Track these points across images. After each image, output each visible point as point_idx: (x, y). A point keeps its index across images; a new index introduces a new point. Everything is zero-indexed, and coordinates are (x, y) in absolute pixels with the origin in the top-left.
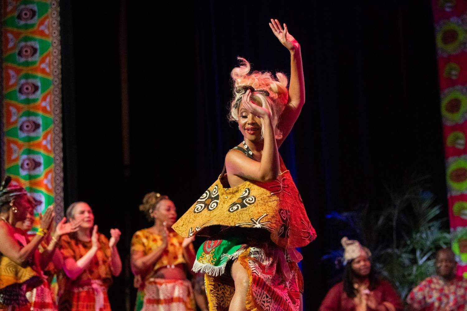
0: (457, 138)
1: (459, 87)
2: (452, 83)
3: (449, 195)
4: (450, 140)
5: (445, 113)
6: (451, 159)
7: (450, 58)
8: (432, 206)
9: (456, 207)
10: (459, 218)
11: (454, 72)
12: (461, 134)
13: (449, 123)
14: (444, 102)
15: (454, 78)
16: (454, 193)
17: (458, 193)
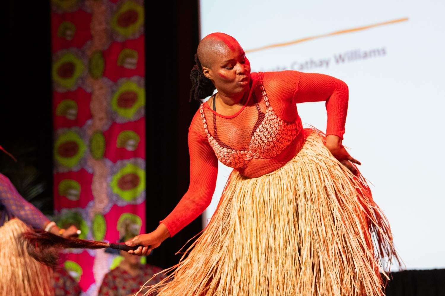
0: (69, 107)
1: (74, 50)
2: (66, 45)
3: (55, 172)
4: (60, 108)
5: (56, 77)
6: (60, 131)
7: (65, 16)
8: (35, 183)
9: (63, 185)
10: (65, 198)
11: (69, 33)
12: (72, 103)
13: (60, 90)
14: (56, 66)
15: (69, 38)
16: (61, 170)
17: (66, 170)
